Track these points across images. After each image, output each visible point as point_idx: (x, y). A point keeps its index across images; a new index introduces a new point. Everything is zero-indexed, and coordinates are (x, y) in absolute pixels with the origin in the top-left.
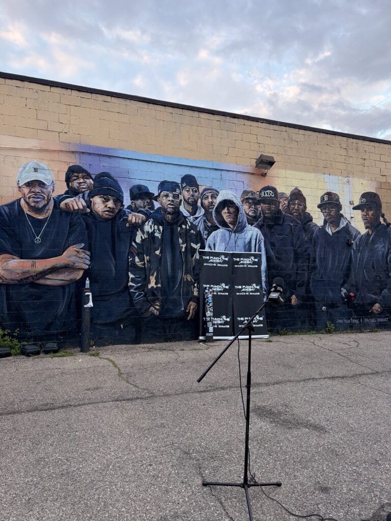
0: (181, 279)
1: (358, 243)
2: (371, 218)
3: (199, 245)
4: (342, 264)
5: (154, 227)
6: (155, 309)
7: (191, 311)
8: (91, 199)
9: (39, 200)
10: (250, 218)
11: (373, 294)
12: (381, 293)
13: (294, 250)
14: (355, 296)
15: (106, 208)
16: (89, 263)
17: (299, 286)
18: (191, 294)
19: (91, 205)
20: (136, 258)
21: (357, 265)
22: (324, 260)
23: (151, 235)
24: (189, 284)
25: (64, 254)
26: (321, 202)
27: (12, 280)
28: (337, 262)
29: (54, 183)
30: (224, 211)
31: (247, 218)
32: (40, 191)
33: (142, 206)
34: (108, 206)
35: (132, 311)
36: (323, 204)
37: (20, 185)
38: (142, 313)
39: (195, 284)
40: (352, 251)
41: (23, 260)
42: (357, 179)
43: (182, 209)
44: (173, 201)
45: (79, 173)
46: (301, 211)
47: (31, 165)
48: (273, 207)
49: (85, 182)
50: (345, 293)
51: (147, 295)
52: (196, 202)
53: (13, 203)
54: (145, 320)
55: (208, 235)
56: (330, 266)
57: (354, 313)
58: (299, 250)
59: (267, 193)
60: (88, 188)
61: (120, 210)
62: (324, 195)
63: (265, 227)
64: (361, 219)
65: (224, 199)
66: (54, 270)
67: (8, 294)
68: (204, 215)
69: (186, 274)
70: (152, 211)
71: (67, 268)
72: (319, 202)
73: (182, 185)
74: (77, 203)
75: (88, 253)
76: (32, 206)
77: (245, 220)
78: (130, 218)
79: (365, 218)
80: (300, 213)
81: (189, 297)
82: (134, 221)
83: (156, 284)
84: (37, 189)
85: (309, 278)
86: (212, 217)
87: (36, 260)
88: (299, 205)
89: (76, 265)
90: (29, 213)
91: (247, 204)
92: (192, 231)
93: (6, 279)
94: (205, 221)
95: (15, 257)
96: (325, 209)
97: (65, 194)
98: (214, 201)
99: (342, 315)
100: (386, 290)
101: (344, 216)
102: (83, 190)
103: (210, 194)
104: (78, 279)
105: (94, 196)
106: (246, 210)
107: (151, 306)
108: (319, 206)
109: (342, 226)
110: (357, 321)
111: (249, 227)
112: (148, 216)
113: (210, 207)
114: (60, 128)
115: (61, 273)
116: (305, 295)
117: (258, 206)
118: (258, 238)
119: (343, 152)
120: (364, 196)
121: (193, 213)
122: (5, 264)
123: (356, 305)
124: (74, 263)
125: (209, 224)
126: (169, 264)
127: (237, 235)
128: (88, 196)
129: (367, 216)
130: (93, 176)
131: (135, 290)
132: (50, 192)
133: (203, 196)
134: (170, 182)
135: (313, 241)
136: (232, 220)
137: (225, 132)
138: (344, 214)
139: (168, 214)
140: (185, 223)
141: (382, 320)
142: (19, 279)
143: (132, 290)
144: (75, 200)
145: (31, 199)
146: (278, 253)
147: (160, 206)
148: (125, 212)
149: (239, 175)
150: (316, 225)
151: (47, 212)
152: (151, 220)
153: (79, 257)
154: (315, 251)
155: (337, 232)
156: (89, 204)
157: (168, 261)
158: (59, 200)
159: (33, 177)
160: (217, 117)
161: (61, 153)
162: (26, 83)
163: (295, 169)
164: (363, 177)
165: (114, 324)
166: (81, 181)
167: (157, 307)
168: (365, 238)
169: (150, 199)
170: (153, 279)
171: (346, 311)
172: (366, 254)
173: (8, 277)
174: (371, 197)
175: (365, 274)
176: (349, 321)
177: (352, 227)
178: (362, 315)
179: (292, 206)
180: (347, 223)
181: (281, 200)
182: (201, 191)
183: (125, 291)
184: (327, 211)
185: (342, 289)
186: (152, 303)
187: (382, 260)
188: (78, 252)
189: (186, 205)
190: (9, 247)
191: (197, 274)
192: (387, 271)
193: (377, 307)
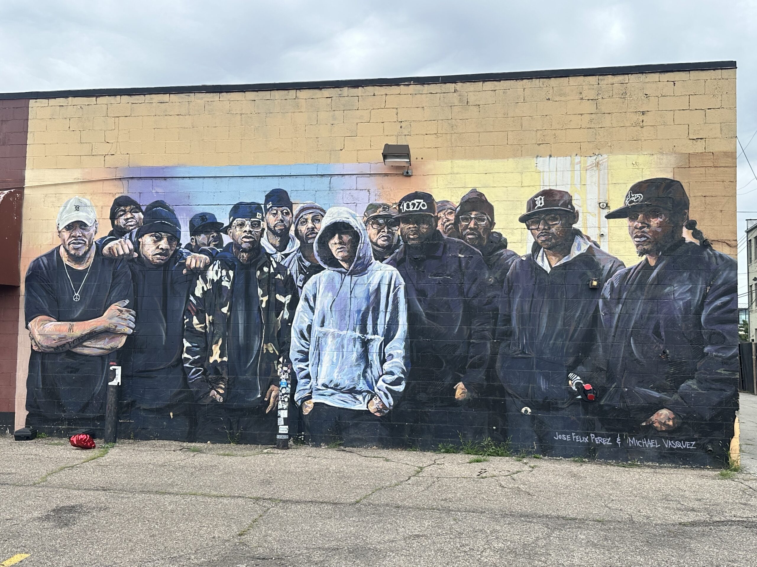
0: (259, 351)
1: (616, 285)
2: (655, 233)
3: (289, 297)
4: (572, 328)
5: (221, 272)
6: (218, 393)
7: (272, 400)
8: (140, 240)
9: (80, 245)
10: (378, 249)
11: (652, 388)
12: (678, 388)
13: (465, 302)
15: (158, 250)
16: (133, 325)
17: (473, 366)
18: (272, 374)
19: (139, 247)
20: (195, 317)
21: (613, 330)
22: (529, 319)
23: (217, 285)
24: (271, 358)
25: (105, 314)
26: (529, 210)
27: (48, 347)
28: (560, 323)
29: (97, 222)
30: (332, 241)
31: (374, 250)
32: (81, 235)
33: (206, 243)
34: (160, 247)
35: (185, 394)
36: (534, 214)
37: (60, 229)
38: (200, 399)
39: (280, 357)
40: (601, 301)
41: (60, 323)
42: (621, 157)
43: (264, 242)
44: (250, 232)
45: (127, 206)
46: (481, 231)
47: (73, 202)
48: (424, 228)
49: (132, 218)
50: (578, 384)
51: (208, 372)
52: (288, 229)
53: (53, 252)
54: (203, 408)
55: (305, 281)
56: (543, 330)
57: (598, 424)
58: (475, 302)
59: (414, 205)
60: (137, 224)
61: (176, 251)
62: (537, 196)
63: (407, 263)
64: (629, 236)
65: (334, 221)
66: (93, 335)
67: (43, 364)
68: (300, 249)
69: (266, 342)
70: (219, 250)
71: (107, 332)
72: (524, 211)
73: (265, 207)
74: (122, 247)
75: (133, 312)
76: (72, 254)
77: (370, 252)
78: (188, 262)
79: (638, 234)
80: (480, 235)
81: (270, 378)
82: (193, 265)
83: (221, 356)
84: (78, 233)
85: (494, 354)
86: (313, 252)
87: (74, 323)
88: (479, 219)
89: (118, 328)
90: (68, 263)
91: (375, 226)
92: (279, 276)
93: (42, 346)
94: (300, 259)
95: (52, 319)
96: (538, 223)
97: (109, 236)
98: (317, 225)
99: (568, 427)
101: (584, 233)
102: (131, 228)
103: (311, 216)
104: (119, 347)
105: (143, 235)
106: (372, 236)
107: (212, 389)
108: (523, 219)
109: (575, 253)
110: (606, 442)
111: (376, 264)
112: (213, 257)
113: (310, 236)
114: (105, 149)
115: (100, 339)
116: (485, 383)
117: (396, 228)
118: (393, 282)
119: (589, 107)
120: (636, 189)
122: (42, 327)
123: (606, 408)
124: (116, 326)
125: (307, 264)
126: (241, 327)
127: (355, 278)
128: (137, 235)
129: (646, 229)
130: (143, 209)
131: (190, 364)
132: (92, 235)
133: (299, 220)
134: (248, 204)
135: (507, 284)
136: (346, 254)
137: (339, 114)
138: (581, 229)
139: (242, 252)
140: (269, 264)
141: (678, 445)
142: (55, 346)
143: (187, 365)
144: (120, 242)
145: (71, 246)
147: (232, 241)
148: (182, 253)
149: (361, 180)
150: (515, 254)
151: (88, 261)
152: (218, 262)
153: (122, 318)
154: (510, 304)
155: (565, 264)
156: (137, 246)
157: (240, 322)
158: (104, 242)
159: (74, 217)
160: (326, 92)
161: (105, 182)
162: (70, 99)
163: (473, 157)
164: (639, 150)
165: (162, 411)
166: (129, 216)
167: (221, 391)
168: (639, 272)
169: (218, 232)
170: (216, 350)
171: (579, 419)
172: (639, 308)
173: (45, 344)
174: (658, 187)
175: (633, 346)
176: (586, 440)
177: (603, 253)
178: (621, 431)
179: (464, 223)
180: (590, 246)
181: (441, 214)
182: (295, 212)
183: (177, 365)
184: (541, 227)
185: (571, 375)
186: (214, 385)
187: (685, 319)
188: (121, 311)
189: (271, 236)
190: (46, 307)
191: (284, 343)
192: (698, 341)
193: (663, 416)
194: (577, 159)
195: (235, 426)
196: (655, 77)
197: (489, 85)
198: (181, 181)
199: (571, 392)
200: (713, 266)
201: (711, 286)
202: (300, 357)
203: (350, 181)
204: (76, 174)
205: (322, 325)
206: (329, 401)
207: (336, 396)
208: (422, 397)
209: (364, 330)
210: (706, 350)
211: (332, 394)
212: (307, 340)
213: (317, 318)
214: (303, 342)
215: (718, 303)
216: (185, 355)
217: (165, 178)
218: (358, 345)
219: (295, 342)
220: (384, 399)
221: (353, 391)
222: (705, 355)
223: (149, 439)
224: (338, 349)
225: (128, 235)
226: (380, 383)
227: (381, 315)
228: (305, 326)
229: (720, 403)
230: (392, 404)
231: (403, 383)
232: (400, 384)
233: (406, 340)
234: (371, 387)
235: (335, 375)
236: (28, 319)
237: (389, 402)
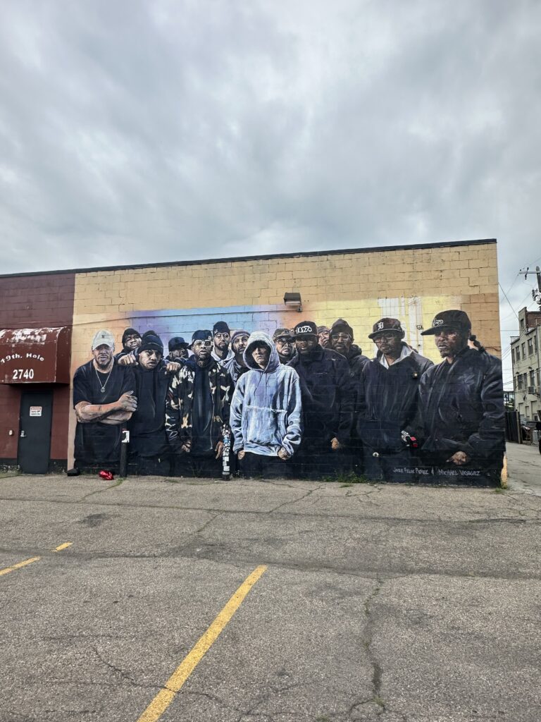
1: (428, 376)
2: (451, 343)
3: (229, 387)
4: (403, 403)
5: (188, 373)
6: (187, 446)
7: (219, 450)
8: (139, 354)
9: (105, 359)
10: (283, 356)
11: (452, 439)
12: (468, 438)
13: (337, 388)
15: (150, 360)
16: (136, 406)
17: (342, 428)
18: (219, 435)
20: (172, 401)
21: (428, 403)
22: (376, 398)
23: (185, 380)
24: (218, 425)
25: (120, 400)
26: (374, 331)
27: (86, 420)
28: (395, 400)
29: (115, 345)
30: (254, 353)
31: (280, 357)
32: (105, 353)
33: (178, 355)
35: (167, 447)
36: (378, 333)
37: (93, 350)
38: (176, 450)
39: (223, 424)
40: (420, 386)
41: (93, 405)
42: (428, 297)
43: (213, 354)
44: (205, 348)
45: (132, 334)
46: (346, 344)
47: (101, 333)
48: (310, 343)
49: (135, 341)
51: (181, 434)
52: (227, 346)
53: (89, 363)
54: (178, 456)
55: (238, 377)
56: (385, 404)
58: (343, 388)
59: (304, 329)
60: (138, 345)
61: (161, 361)
62: (379, 322)
63: (300, 365)
64: (436, 346)
65: (255, 340)
66: (113, 412)
67: (84, 430)
68: (235, 358)
69: (215, 415)
70: (186, 359)
71: (121, 411)
72: (371, 332)
73: (214, 333)
74: (129, 359)
75: (136, 398)
76: (100, 364)
77: (278, 359)
78: (168, 367)
79: (441, 344)
80: (345, 347)
81: (218, 437)
82: (171, 369)
83: (188, 424)
84: (104, 351)
85: (355, 420)
86: (243, 359)
87: (102, 405)
88: (344, 337)
90: (98, 370)
91: (280, 343)
92: (222, 375)
93: (83, 419)
94: (235, 364)
95: (89, 403)
96: (380, 338)
97: (122, 352)
98: (245, 343)
99: (402, 464)
100: (476, 435)
101: (408, 344)
102: (134, 347)
103: (240, 338)
104: (128, 419)
105: (141, 352)
106: (279, 349)
107: (183, 444)
108: (371, 337)
109: (403, 356)
110: (425, 473)
111: (281, 366)
112: (183, 364)
113: (241, 350)
114: (120, 301)
115: (117, 415)
116: (350, 438)
117: (293, 344)
118: (292, 377)
119: (408, 268)
120: (439, 317)
122: (83, 408)
123: (425, 452)
124: (126, 407)
125: (239, 367)
126: (200, 406)
127: (268, 375)
128: (138, 352)
129: (446, 341)
130: (142, 336)
131: (170, 429)
132: (112, 352)
133: (234, 340)
134: (203, 331)
135: (362, 377)
136: (263, 360)
137: (257, 276)
139: (200, 360)
140: (216, 367)
141: (469, 473)
142: (90, 419)
143: (168, 430)
144: (128, 356)
145: (100, 359)
146: (315, 391)
147: (194, 354)
148: (164, 362)
149: (271, 315)
150: (367, 358)
151: (109, 368)
152: (185, 367)
153: (130, 402)
154: (364, 389)
155: (398, 364)
156: (138, 358)
157: (199, 403)
158: (118, 357)
159: (101, 342)
160: (249, 263)
161: (120, 321)
163: (340, 299)
164: (439, 294)
165: (153, 458)
166: (133, 340)
167: (189, 446)
168: (441, 369)
169: (185, 348)
170: (185, 420)
171: (408, 459)
172: (443, 389)
173: (85, 418)
174: (452, 316)
175: (440, 414)
176: (413, 472)
177: (420, 356)
178: (434, 465)
179: (335, 340)
180: (412, 353)
181: (321, 335)
182: (231, 335)
183: (162, 430)
184: (382, 341)
185: (403, 432)
186: (184, 442)
187: (471, 395)
188: (129, 398)
189: (217, 350)
190: (85, 396)
191: (226, 416)
192: (480, 409)
193: (459, 456)
194: (403, 299)
195: (197, 467)
196: (447, 249)
197: (348, 256)
198: (163, 318)
199: (403, 442)
200: (488, 363)
201: (486, 375)
202: (236, 424)
203: (265, 316)
204: (103, 317)
205: (249, 404)
206: (254, 451)
208: (312, 447)
209: (274, 407)
210: (484, 414)
211: (257, 447)
212: (239, 413)
213: (246, 400)
214: (238, 415)
215: (491, 385)
216: (167, 424)
217: (154, 317)
218: (271, 416)
219: (233, 415)
220: (288, 449)
221: (268, 445)
223: (146, 475)
224: (259, 419)
226: (285, 439)
227: (285, 397)
228: (238, 405)
229: (494, 447)
230: (293, 452)
231: (300, 439)
232: (297, 440)
233: (301, 412)
234: (280, 442)
235: (258, 434)
236: (75, 403)
237: (291, 451)
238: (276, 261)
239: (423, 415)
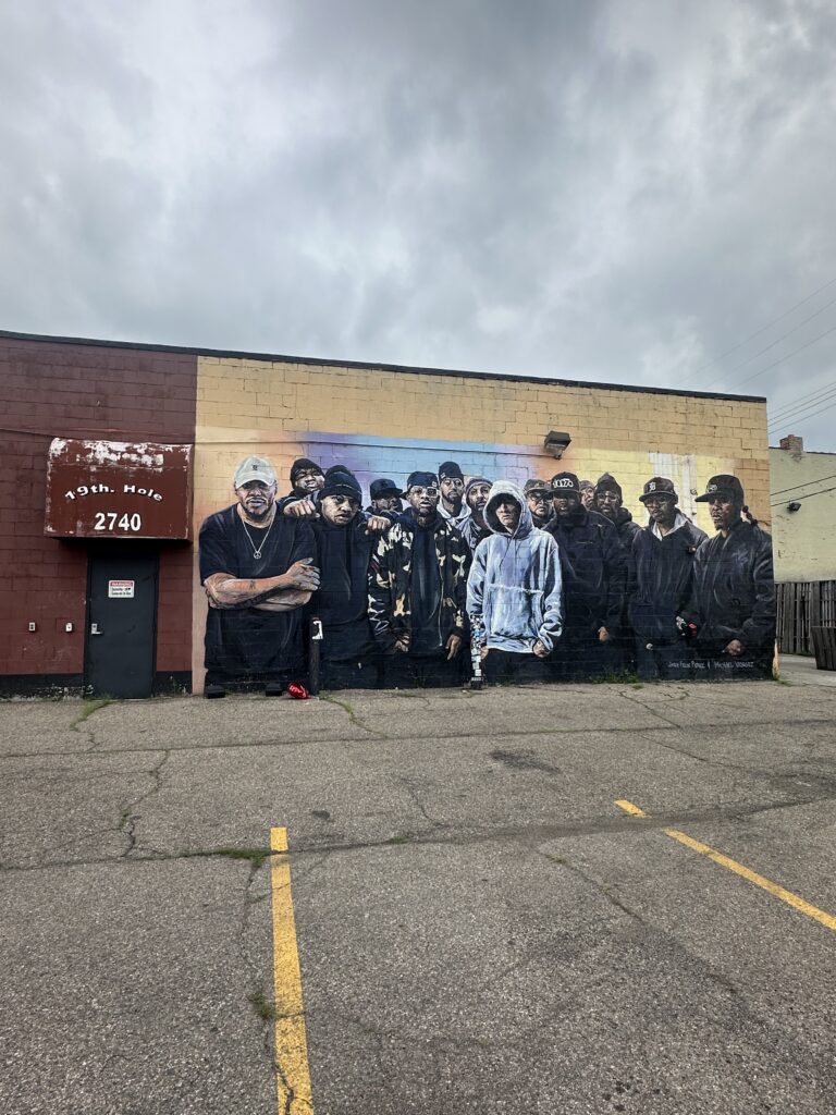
0: (439, 604)
1: (703, 551)
2: (726, 514)
3: (464, 557)
4: (677, 583)
5: (402, 534)
6: (404, 643)
7: (452, 648)
8: (322, 501)
9: (259, 504)
10: (537, 518)
11: (728, 626)
12: (742, 623)
13: (604, 563)
14: (698, 629)
15: (340, 511)
16: (317, 582)
17: (611, 614)
18: (452, 625)
19: (321, 508)
20: (378, 575)
21: (703, 583)
22: (649, 577)
23: (398, 545)
24: (450, 611)
25: (289, 571)
26: (645, 492)
27: (227, 604)
28: (670, 578)
29: (277, 483)
30: (499, 510)
31: (533, 518)
32: (260, 494)
33: (386, 506)
34: (342, 509)
35: (372, 645)
36: (649, 495)
37: (237, 488)
38: (386, 649)
39: (458, 610)
40: (695, 563)
41: (240, 580)
42: (702, 457)
43: (440, 508)
44: (427, 498)
45: (307, 469)
46: (613, 506)
47: (250, 462)
48: (572, 502)
49: (314, 480)
50: (682, 625)
51: (394, 625)
52: (460, 498)
53: (230, 509)
54: (390, 658)
55: (477, 543)
56: (659, 584)
58: (611, 562)
59: (563, 482)
60: (318, 486)
61: (358, 513)
62: (650, 482)
63: (560, 530)
64: (710, 515)
65: (499, 492)
66: (277, 592)
67: (223, 622)
68: (471, 516)
69: (445, 597)
70: (399, 513)
71: (292, 589)
72: (642, 493)
73: (440, 477)
74: (304, 507)
75: (318, 570)
76: (250, 513)
77: (531, 521)
78: (370, 524)
79: (715, 514)
80: (612, 510)
81: (450, 628)
82: (375, 527)
83: (404, 610)
84: (257, 492)
85: (626, 603)
86: (483, 518)
87: (256, 580)
88: (611, 497)
89: (302, 585)
90: (247, 522)
91: (533, 499)
92: (454, 539)
93: (221, 603)
94: (472, 524)
95: (231, 576)
96: (652, 502)
97: (290, 496)
98: (486, 496)
99: (678, 658)
100: (749, 621)
101: (682, 511)
102: (312, 490)
103: (479, 487)
104: (305, 603)
105: (325, 497)
106: (531, 507)
107: (397, 640)
108: (642, 499)
109: (677, 526)
110: (701, 666)
111: (535, 530)
112: (394, 520)
113: (480, 505)
114: (284, 413)
115: (285, 596)
116: (621, 627)
117: (550, 501)
118: (549, 546)
119: (681, 419)
120: (713, 481)
121: (455, 513)
122: (220, 584)
123: (701, 642)
124: (300, 583)
125: (478, 528)
126: (422, 584)
127: (519, 542)
128: (318, 497)
129: (720, 511)
131: (376, 618)
132: (272, 494)
133: (470, 490)
134: (424, 473)
135: (633, 549)
136: (511, 521)
137: (500, 402)
139: (421, 516)
140: (445, 528)
141: (743, 665)
142: (235, 603)
143: (373, 619)
144: (301, 502)
145: (249, 504)
146: (579, 566)
147: (411, 506)
148: (363, 515)
149: (521, 459)
150: (637, 526)
151: (268, 520)
152: (398, 525)
153: (306, 576)
154: (636, 564)
155: (671, 535)
156: (319, 507)
157: (421, 579)
158: (284, 502)
159: (252, 476)
160: (490, 383)
161: (285, 445)
162: (244, 360)
163: (605, 448)
164: (712, 453)
165: (350, 663)
166: (310, 478)
167: (406, 642)
168: (716, 543)
169: (397, 497)
170: (400, 605)
171: (684, 651)
172: (718, 567)
173: (224, 601)
174: (725, 482)
175: (715, 596)
176: (689, 666)
177: (695, 527)
178: (710, 657)
179: (601, 500)
180: (687, 522)
181: (584, 492)
182: (466, 483)
183: (364, 618)
184: (654, 505)
185: (677, 618)
186: (399, 636)
187: (745, 575)
188: (305, 569)
189: (446, 503)
190: (224, 564)
191: (461, 598)
192: (752, 592)
193: (735, 645)
194: (676, 456)
195: (420, 672)
196: (720, 402)
197: (615, 393)
199: (679, 632)
200: (759, 539)
201: (758, 552)
202: (475, 609)
203: (512, 460)
204: (251, 435)
205: (493, 582)
206: (501, 647)
207: (507, 642)
208: (575, 640)
209: (527, 586)
210: (757, 597)
211: (504, 641)
212: (478, 593)
213: (488, 576)
214: (477, 596)
215: (762, 564)
216: (371, 610)
217: (345, 445)
218: (523, 598)
219: (471, 597)
220: (546, 643)
221: (520, 638)
222: (756, 601)
224: (506, 602)
225: (309, 496)
226: (542, 630)
227: (541, 573)
228: (478, 583)
229: (766, 634)
230: (552, 646)
231: (560, 629)
232: (557, 630)
233: (561, 594)
234: (536, 634)
235: (505, 624)
236: (204, 577)
237: (550, 645)
238: (525, 385)
239: (699, 599)
